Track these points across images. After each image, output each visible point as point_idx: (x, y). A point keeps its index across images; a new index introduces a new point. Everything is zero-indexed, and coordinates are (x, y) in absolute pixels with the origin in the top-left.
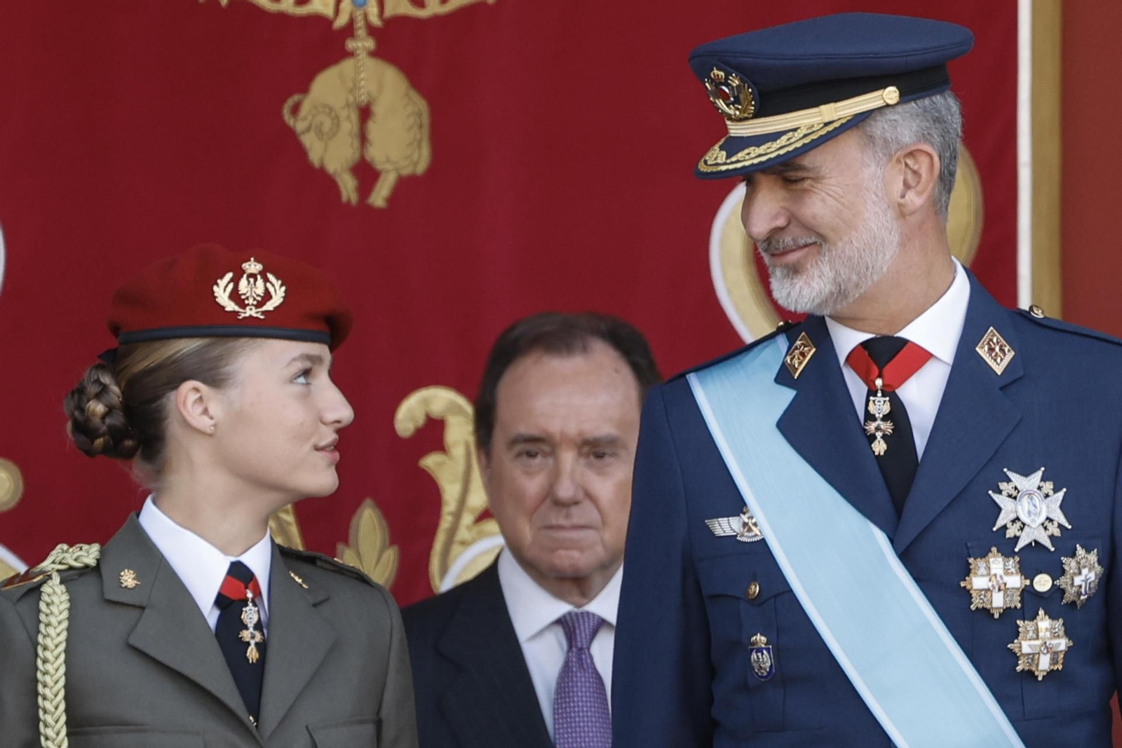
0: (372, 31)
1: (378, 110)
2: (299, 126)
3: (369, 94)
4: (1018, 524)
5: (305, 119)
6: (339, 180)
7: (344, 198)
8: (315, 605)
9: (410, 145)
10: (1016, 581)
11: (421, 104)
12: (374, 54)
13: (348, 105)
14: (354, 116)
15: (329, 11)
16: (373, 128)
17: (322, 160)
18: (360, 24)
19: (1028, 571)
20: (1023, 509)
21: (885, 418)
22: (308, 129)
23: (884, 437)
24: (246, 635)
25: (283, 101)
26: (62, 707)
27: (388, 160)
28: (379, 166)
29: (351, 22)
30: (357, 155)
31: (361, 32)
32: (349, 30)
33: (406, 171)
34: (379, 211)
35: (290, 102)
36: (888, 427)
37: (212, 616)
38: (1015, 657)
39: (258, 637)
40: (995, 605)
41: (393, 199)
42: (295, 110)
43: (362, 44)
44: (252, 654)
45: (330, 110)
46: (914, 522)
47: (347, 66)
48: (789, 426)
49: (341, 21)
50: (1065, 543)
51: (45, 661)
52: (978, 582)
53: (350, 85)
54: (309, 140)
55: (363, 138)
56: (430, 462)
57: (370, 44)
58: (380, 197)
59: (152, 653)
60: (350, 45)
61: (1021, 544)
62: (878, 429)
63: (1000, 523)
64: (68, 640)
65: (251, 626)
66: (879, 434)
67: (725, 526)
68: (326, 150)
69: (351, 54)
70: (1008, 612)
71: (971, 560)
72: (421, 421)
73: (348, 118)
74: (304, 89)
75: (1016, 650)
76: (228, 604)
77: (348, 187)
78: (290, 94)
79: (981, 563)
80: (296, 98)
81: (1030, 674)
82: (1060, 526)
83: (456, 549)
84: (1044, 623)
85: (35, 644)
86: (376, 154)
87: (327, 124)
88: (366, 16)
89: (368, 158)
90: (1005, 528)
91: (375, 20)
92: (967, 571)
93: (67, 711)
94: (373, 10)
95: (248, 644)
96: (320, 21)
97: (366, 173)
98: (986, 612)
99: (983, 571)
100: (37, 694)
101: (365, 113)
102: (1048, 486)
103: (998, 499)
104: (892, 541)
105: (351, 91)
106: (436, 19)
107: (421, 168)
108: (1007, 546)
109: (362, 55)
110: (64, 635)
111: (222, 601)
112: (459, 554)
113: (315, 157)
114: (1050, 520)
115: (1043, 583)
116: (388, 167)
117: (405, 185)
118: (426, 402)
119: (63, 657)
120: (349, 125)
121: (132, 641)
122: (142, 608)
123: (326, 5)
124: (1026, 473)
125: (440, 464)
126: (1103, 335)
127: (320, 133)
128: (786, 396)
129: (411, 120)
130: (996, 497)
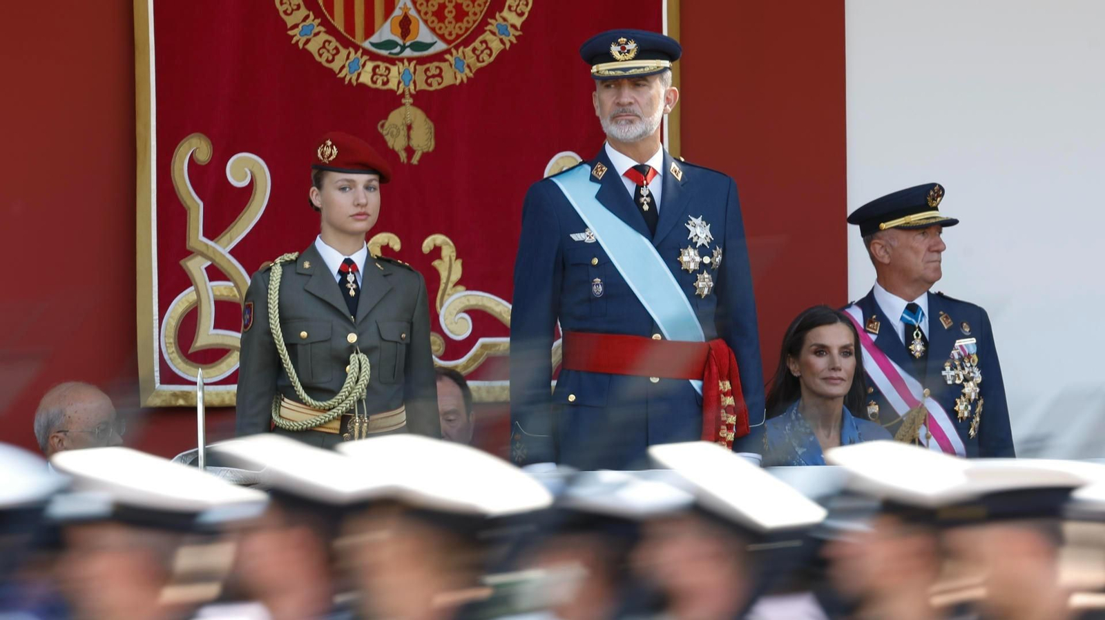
0: (411, 95)
1: (414, 126)
2: (384, 133)
3: (411, 120)
4: (697, 237)
5: (386, 130)
6: (400, 154)
7: (402, 161)
8: (385, 276)
9: (426, 140)
10: (698, 259)
11: (431, 124)
12: (412, 105)
13: (403, 124)
14: (405, 129)
15: (395, 88)
16: (413, 133)
17: (393, 146)
18: (407, 93)
19: (702, 256)
20: (698, 230)
21: (647, 196)
22: (388, 134)
23: (647, 203)
24: (349, 285)
25: (378, 123)
26: (277, 311)
27: (418, 146)
28: (415, 148)
29: (404, 92)
30: (407, 144)
31: (408, 96)
32: (403, 95)
33: (425, 150)
34: (415, 166)
35: (381, 123)
36: (648, 199)
37: (338, 278)
38: (695, 288)
39: (354, 286)
40: (691, 267)
41: (420, 161)
42: (383, 126)
43: (408, 100)
44: (352, 293)
45: (396, 126)
46: (660, 235)
47: (402, 109)
48: (600, 197)
49: (400, 92)
50: (713, 244)
51: (271, 294)
52: (685, 258)
53: (404, 116)
54: (388, 138)
55: (409, 137)
56: (436, 263)
57: (411, 101)
58: (415, 160)
59: (313, 292)
60: (403, 101)
61: (698, 245)
62: (645, 200)
63: (690, 236)
64: (280, 286)
65: (351, 282)
66: (645, 203)
67: (577, 237)
68: (395, 142)
69: (404, 104)
70: (695, 271)
71: (681, 250)
72: (432, 247)
73: (403, 129)
74: (386, 118)
75: (696, 286)
76: (343, 272)
77: (403, 156)
78: (380, 120)
79: (686, 252)
80: (383, 121)
81: (700, 296)
82: (710, 239)
83: (446, 297)
84: (706, 275)
85: (267, 289)
86: (414, 143)
87: (395, 131)
88: (409, 90)
89: (411, 145)
90: (692, 238)
91: (413, 91)
92: (680, 254)
93: (279, 312)
94: (412, 87)
95: (350, 289)
96: (392, 92)
97: (410, 151)
98: (687, 271)
99: (687, 254)
100: (268, 308)
101: (409, 128)
102: (704, 223)
103: (689, 227)
104: (652, 242)
105: (404, 119)
106: (436, 91)
107: (431, 149)
108: (694, 245)
109: (408, 105)
110: (278, 284)
111: (340, 272)
112: (447, 300)
113: (390, 143)
114: (707, 236)
115: (707, 260)
116: (419, 149)
117: (425, 156)
118: (434, 240)
119: (277, 292)
120: (403, 132)
121: (306, 288)
122: (311, 276)
123: (394, 85)
124: (697, 218)
125: (440, 264)
126: (721, 171)
127: (392, 135)
128: (597, 187)
129: (428, 130)
130: (688, 226)
